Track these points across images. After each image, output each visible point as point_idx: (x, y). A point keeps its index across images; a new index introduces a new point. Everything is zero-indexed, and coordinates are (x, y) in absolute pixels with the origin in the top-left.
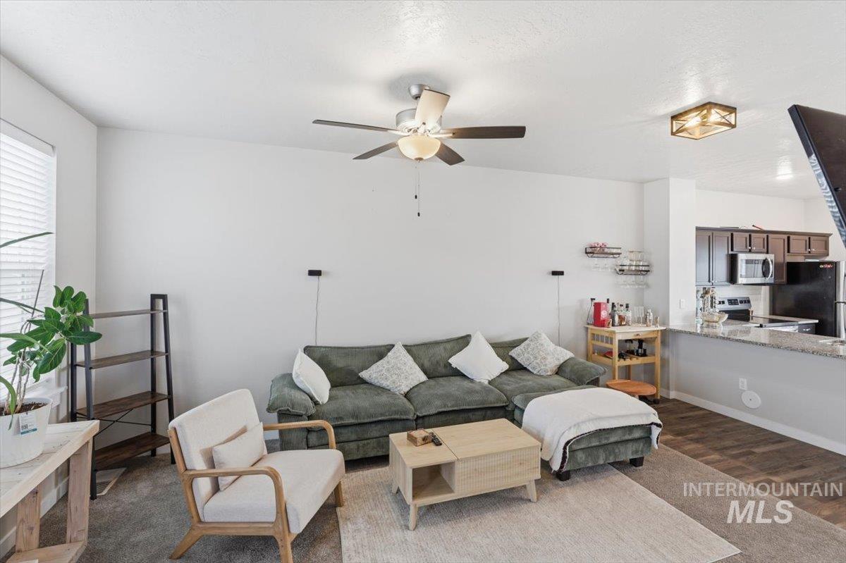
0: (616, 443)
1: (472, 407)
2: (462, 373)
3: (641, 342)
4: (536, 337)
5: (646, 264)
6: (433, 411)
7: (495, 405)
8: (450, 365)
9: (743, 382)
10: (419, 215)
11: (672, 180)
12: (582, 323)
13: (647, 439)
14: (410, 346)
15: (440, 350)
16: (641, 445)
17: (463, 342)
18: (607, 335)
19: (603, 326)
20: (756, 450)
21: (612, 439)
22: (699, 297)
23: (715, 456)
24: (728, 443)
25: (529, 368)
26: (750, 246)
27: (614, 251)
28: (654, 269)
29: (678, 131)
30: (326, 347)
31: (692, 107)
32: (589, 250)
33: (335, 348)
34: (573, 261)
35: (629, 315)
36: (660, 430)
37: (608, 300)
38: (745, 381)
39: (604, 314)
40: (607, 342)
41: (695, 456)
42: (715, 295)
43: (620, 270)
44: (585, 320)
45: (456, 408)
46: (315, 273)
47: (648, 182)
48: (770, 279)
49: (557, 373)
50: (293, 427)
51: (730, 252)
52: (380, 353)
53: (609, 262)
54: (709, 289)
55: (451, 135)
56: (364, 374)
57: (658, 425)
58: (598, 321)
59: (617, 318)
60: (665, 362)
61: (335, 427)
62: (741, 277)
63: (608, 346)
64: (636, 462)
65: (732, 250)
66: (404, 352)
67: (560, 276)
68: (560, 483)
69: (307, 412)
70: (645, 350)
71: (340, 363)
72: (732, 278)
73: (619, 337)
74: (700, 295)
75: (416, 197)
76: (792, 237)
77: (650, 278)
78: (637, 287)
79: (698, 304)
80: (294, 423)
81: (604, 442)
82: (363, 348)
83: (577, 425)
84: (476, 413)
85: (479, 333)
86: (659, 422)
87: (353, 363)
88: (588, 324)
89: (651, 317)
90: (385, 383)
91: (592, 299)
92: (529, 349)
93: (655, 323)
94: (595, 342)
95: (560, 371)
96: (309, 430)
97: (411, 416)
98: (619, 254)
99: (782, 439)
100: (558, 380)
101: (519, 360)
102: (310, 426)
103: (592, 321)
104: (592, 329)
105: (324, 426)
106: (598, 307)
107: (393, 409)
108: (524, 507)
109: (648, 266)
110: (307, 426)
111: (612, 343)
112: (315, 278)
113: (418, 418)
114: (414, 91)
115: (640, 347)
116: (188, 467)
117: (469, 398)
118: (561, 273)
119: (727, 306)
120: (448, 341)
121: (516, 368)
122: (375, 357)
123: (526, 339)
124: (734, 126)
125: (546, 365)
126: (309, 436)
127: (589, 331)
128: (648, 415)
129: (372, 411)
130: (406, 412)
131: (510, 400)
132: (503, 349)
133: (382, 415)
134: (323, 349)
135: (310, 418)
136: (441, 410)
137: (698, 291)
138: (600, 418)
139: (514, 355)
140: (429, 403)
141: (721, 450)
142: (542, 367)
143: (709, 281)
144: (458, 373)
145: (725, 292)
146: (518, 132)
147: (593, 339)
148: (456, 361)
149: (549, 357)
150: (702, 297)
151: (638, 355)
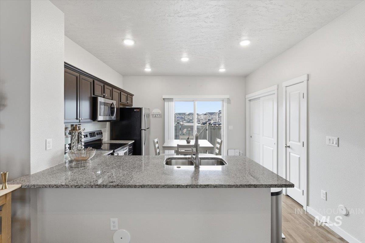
9: (114, 222)
22: (67, 134)
26: (104, 93)
38: (116, 220)
42: (81, 131)
48: (114, 118)
51: (93, 96)
54: (76, 125)
62: (100, 115)
65: (94, 94)
72: (94, 116)
74: (68, 132)
76: (122, 93)
79: (66, 141)
119: (89, 139)
137: (66, 128)
143: (77, 119)
145: (88, 127)
150: (70, 133)
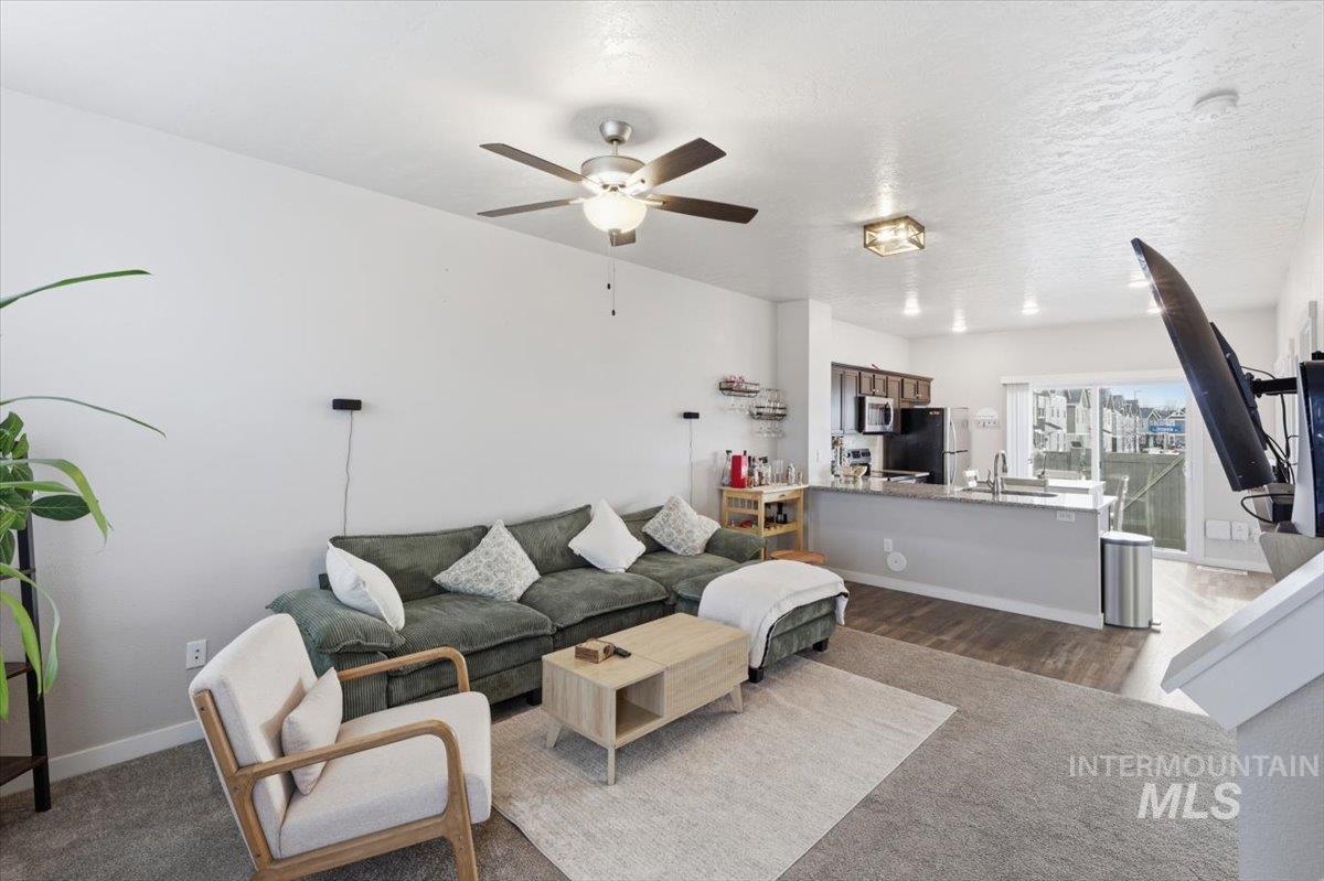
0: (807, 623)
1: (627, 606)
2: (587, 562)
3: (780, 505)
4: (673, 505)
5: (782, 406)
6: (578, 617)
7: (654, 599)
8: (572, 551)
9: (888, 543)
10: (614, 313)
11: (812, 303)
12: (715, 485)
13: (832, 615)
14: (516, 526)
15: (553, 530)
16: (828, 622)
17: (582, 517)
18: (749, 497)
19: (743, 487)
20: (915, 615)
21: (805, 619)
23: (884, 627)
24: (888, 612)
25: (671, 548)
26: (874, 388)
27: (753, 388)
28: (791, 413)
29: (872, 243)
30: (370, 537)
31: (887, 219)
32: (723, 386)
33: (387, 537)
34: (707, 400)
35: (767, 471)
36: (847, 600)
37: (745, 452)
38: (890, 541)
39: (744, 470)
40: (749, 507)
41: (868, 630)
42: (844, 446)
43: (758, 414)
44: (718, 480)
45: (606, 610)
46: (347, 405)
47: (785, 301)
48: (889, 427)
49: (706, 551)
50: (362, 675)
51: (859, 395)
52: (468, 540)
53: (744, 401)
54: (839, 438)
55: (661, 204)
56: (443, 578)
57: (846, 595)
58: (736, 481)
59: (757, 477)
60: (806, 529)
61: (466, 655)
62: (868, 423)
63: (752, 512)
64: (820, 647)
65: (860, 392)
66: (507, 535)
67: (693, 420)
68: (756, 685)
69: (392, 642)
70: (785, 516)
71: (402, 562)
72: (860, 425)
73: (766, 499)
75: (609, 286)
76: (906, 380)
77: (786, 425)
78: (773, 435)
79: (829, 457)
80: (363, 668)
81: (797, 624)
82: (434, 534)
83: (778, 605)
84: (631, 614)
85: (603, 500)
86: (846, 591)
87: (424, 560)
88: (723, 485)
89: (793, 473)
90: (484, 588)
91: (728, 452)
92: (671, 522)
93: (797, 482)
94: (731, 509)
95: (710, 547)
96: (391, 676)
97: (548, 631)
98: (757, 392)
99: (929, 601)
100: (714, 560)
101: (656, 537)
102: (395, 667)
103: (727, 479)
104: (728, 491)
105: (449, 657)
106: (737, 461)
107: (524, 621)
108: (734, 720)
109: (784, 408)
110: (385, 669)
111: (756, 508)
112: (344, 415)
113: (560, 630)
114: (611, 130)
115: (780, 512)
116: (242, 761)
117: (622, 593)
118: (696, 416)
119: (852, 460)
120: (563, 516)
121: (655, 548)
122: (459, 550)
123: (660, 508)
124: (922, 247)
125: (694, 541)
126: (392, 687)
127: (725, 494)
128: (836, 584)
129: (492, 629)
130: (542, 625)
131: (670, 590)
132: (637, 522)
133: (508, 633)
134: (367, 541)
135: (391, 654)
136: (588, 615)
138: (798, 593)
139: (649, 532)
140: (570, 606)
141: (887, 619)
142: (690, 544)
143: (840, 427)
144: (582, 564)
145: (853, 442)
146: (743, 215)
147: (730, 504)
148: (579, 545)
149: (696, 530)
151: (777, 522)
